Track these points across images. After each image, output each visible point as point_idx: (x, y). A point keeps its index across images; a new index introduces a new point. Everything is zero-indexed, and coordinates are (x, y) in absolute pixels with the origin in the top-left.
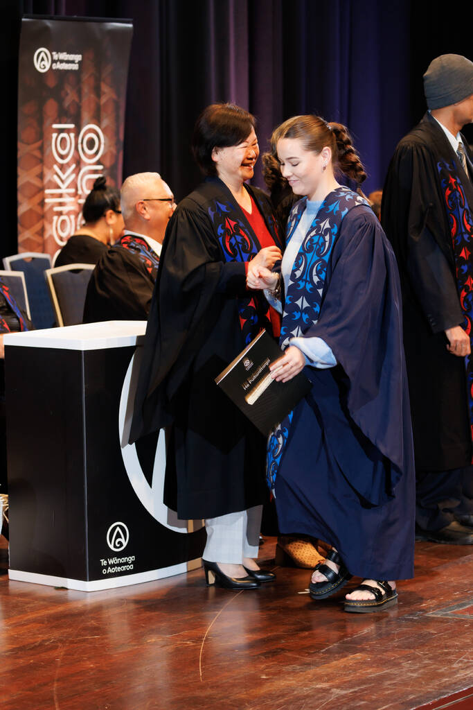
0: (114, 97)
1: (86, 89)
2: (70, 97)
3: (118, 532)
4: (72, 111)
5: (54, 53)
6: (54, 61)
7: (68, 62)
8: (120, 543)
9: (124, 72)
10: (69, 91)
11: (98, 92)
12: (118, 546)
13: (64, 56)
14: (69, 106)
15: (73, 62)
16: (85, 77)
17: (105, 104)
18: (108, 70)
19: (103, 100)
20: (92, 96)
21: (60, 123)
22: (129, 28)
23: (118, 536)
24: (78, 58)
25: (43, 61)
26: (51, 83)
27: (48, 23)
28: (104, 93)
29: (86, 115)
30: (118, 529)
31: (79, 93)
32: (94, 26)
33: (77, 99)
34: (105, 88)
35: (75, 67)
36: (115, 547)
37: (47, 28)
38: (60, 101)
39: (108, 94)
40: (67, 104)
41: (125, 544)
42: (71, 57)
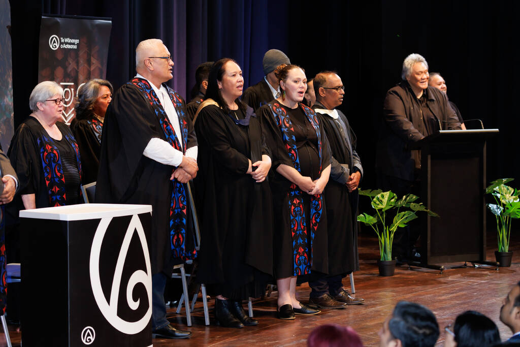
0: (100, 66)
1: (81, 61)
2: (72, 66)
3: (88, 333)
4: (73, 74)
5: (62, 38)
6: (61, 43)
7: (70, 44)
8: (90, 339)
9: (106, 51)
10: (71, 62)
11: (89, 63)
12: (88, 341)
13: (68, 40)
14: (71, 71)
15: (73, 44)
16: (81, 53)
17: (93, 70)
18: (96, 49)
19: (93, 68)
20: (86, 65)
21: (65, 82)
22: (110, 23)
23: (89, 335)
24: (77, 41)
25: (55, 43)
26: (60, 56)
27: (59, 20)
28: (93, 64)
29: (81, 77)
30: (88, 331)
31: (77, 63)
32: (87, 22)
33: (76, 68)
34: (94, 61)
35: (75, 47)
36: (86, 341)
37: (58, 22)
38: (65, 68)
39: (95, 63)
40: (69, 70)
41: (93, 340)
42: (73, 41)
